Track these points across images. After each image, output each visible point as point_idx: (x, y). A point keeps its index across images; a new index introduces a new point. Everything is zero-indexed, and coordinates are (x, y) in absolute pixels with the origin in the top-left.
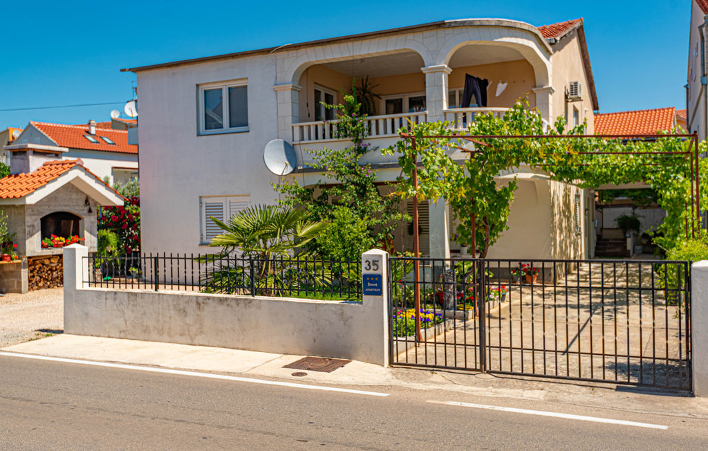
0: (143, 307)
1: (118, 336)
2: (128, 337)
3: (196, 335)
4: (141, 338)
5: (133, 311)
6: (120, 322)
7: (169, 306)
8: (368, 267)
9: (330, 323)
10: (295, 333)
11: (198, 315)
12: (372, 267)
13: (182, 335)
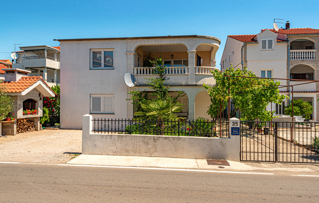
0: (126, 141)
1: (112, 154)
2: (118, 154)
3: (153, 153)
4: (125, 155)
5: (120, 143)
6: (114, 148)
7: (139, 141)
8: (234, 125)
9: (216, 146)
10: (201, 151)
11: (154, 144)
12: (235, 124)
13: (146, 153)
